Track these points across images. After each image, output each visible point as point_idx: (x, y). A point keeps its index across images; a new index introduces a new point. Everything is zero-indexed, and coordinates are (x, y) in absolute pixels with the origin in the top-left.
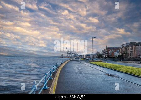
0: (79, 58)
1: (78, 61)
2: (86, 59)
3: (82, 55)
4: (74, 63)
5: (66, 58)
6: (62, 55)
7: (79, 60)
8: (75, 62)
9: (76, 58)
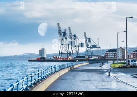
0: (103, 60)
1: (101, 72)
2: (131, 64)
3: (114, 50)
4: (85, 79)
5: (57, 60)
6: (42, 51)
7: (106, 66)
8: (90, 74)
9: (92, 62)
